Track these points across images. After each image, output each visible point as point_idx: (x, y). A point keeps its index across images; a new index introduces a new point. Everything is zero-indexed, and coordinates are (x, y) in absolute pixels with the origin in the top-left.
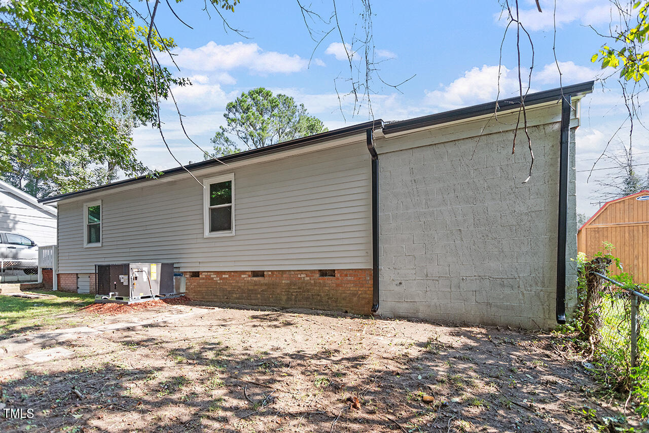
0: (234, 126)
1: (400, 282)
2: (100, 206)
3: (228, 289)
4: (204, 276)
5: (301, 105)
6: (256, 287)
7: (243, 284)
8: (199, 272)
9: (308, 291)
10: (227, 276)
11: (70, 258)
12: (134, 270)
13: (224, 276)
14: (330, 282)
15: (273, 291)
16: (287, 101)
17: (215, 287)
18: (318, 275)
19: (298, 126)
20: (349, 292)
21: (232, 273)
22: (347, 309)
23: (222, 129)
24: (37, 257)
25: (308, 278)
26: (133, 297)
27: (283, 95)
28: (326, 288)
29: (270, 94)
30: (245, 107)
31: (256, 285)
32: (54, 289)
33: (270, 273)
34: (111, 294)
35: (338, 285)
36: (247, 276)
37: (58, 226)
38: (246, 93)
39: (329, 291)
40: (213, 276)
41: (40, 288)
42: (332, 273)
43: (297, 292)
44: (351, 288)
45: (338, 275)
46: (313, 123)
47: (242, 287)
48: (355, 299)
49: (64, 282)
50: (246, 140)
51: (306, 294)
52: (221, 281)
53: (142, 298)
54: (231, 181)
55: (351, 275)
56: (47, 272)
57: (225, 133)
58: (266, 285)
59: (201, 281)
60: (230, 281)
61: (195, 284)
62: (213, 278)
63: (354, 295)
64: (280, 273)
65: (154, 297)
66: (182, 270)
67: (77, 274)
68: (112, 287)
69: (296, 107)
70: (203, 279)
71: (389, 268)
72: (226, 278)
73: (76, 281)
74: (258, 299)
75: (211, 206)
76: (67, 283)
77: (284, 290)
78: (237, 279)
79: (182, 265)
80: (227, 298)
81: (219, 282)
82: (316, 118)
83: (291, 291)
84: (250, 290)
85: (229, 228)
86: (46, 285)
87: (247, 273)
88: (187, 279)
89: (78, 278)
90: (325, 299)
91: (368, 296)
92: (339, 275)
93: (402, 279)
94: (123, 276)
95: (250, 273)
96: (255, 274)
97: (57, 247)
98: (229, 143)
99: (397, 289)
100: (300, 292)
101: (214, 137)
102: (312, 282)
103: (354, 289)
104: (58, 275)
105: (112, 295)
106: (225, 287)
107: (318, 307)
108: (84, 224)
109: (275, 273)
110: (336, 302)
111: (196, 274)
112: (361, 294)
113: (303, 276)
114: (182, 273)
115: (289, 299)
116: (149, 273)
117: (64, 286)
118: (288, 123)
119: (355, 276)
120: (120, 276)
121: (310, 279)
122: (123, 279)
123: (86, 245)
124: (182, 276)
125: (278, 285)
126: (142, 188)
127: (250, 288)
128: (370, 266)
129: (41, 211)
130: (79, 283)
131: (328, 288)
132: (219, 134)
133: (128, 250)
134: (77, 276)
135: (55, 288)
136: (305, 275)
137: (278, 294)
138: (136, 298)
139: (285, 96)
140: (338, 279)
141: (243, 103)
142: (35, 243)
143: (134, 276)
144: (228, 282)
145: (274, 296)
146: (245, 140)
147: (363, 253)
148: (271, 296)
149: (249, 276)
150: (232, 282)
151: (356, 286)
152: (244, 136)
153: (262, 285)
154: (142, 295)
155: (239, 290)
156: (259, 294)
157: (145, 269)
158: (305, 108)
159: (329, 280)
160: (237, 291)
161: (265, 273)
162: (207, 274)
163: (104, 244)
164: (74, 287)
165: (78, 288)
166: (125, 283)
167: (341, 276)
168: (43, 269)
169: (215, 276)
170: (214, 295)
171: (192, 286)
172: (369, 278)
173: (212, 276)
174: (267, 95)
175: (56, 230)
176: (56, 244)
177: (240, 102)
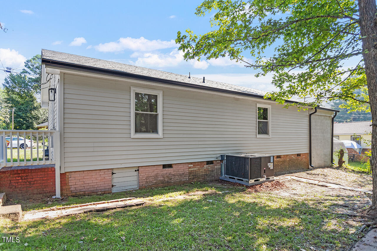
9: (294, 162)
18: (297, 156)
22: (303, 168)
28: (299, 161)
33: (283, 156)
35: (301, 159)
49: (79, 183)
68: (263, 172)
74: (279, 169)
76: (88, 183)
77: (288, 163)
89: (113, 174)
90: (298, 165)
92: (302, 156)
96: (278, 157)
104: (62, 175)
110: (301, 165)
112: (306, 162)
115: (289, 167)
117: (79, 189)
120: (268, 164)
123: (133, 135)
125: (285, 161)
128: (308, 152)
134: (112, 171)
136: (294, 156)
148: (283, 166)
153: (280, 162)
156: (280, 166)
164: (106, 187)
165: (113, 186)
166: (271, 168)
172: (309, 157)
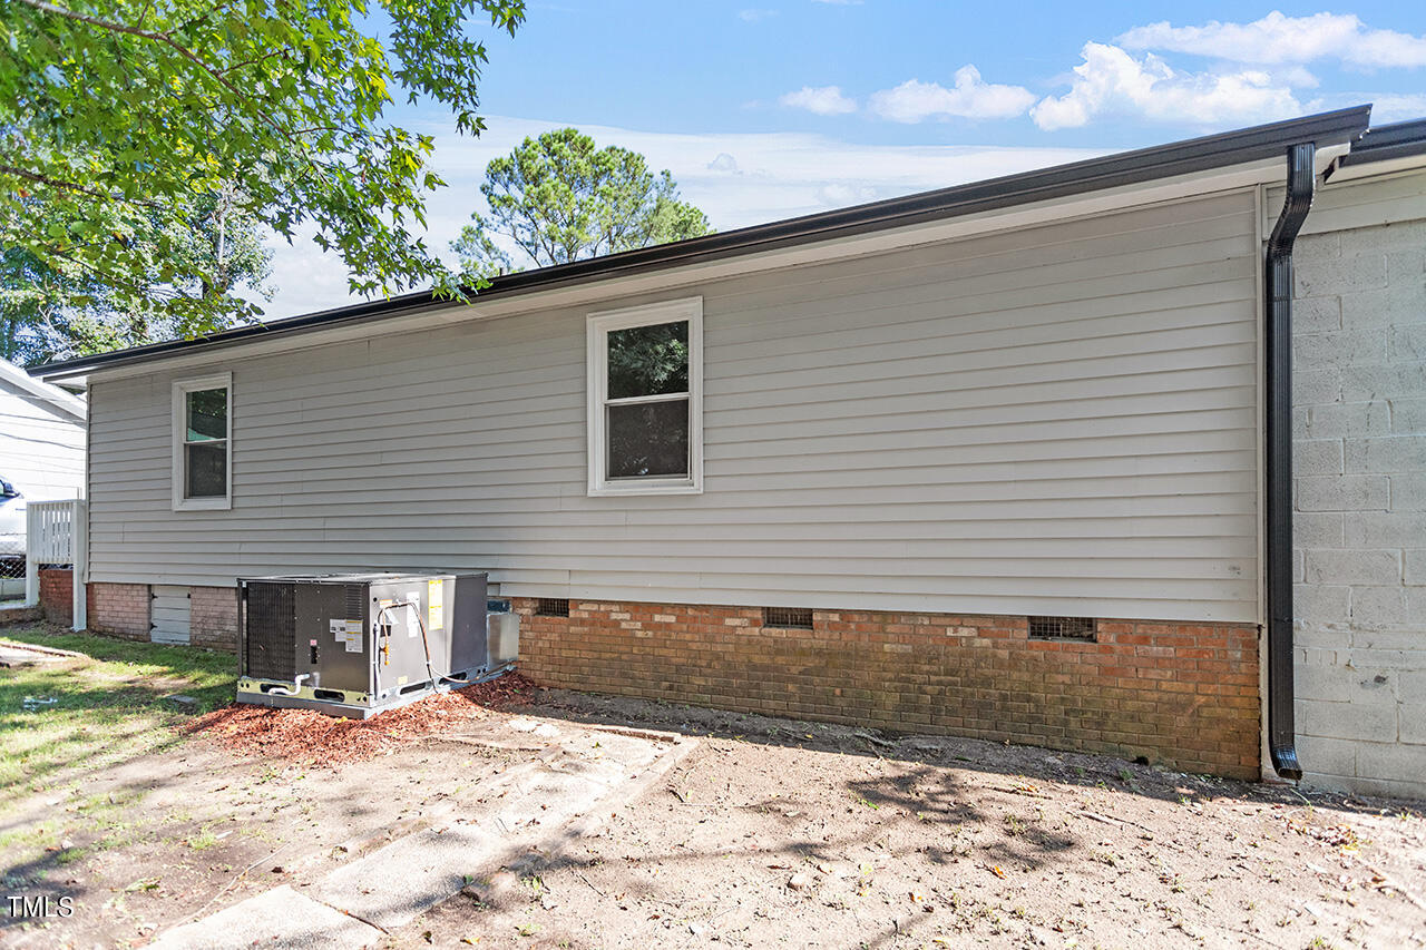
0: (507, 215)
1: (1377, 673)
2: (225, 390)
3: (674, 660)
4: (585, 615)
5: (663, 173)
6: (780, 660)
7: (731, 648)
8: (568, 600)
9: (986, 682)
10: (672, 619)
11: (130, 538)
12: (384, 604)
13: (657, 618)
14: (1077, 659)
15: (848, 676)
16: (631, 163)
17: (627, 650)
18: (1025, 633)
19: (655, 220)
20: (1156, 696)
21: (690, 612)
22: (1143, 752)
23: (479, 221)
24: (24, 529)
25: (986, 642)
26: (380, 694)
27: (619, 147)
28: (1060, 678)
29: (589, 145)
30: (534, 172)
31: (779, 652)
32: (76, 627)
33: (836, 618)
34: (299, 679)
35: (1107, 671)
36: (745, 622)
37: (89, 445)
38: (534, 139)
39: (1070, 686)
40: (621, 616)
41: (32, 620)
42: (1084, 629)
43: (940, 683)
44: (1165, 686)
45: (1106, 637)
46: (687, 218)
47: (727, 657)
48: (1182, 721)
49: (107, 608)
50: (532, 249)
51: (979, 691)
52: (650, 634)
53: (404, 691)
54: (687, 322)
55: (1161, 641)
56: (55, 577)
57: (483, 229)
58: (819, 653)
59: (572, 629)
60: (681, 636)
61: (555, 637)
62: (617, 623)
63: (1178, 707)
64: (875, 618)
65: (436, 683)
66: (506, 592)
67: (150, 586)
68: (303, 657)
69: (651, 177)
70: (582, 622)
71: (1330, 626)
72: (668, 624)
73: (146, 605)
74: (787, 698)
75: (609, 398)
76: (119, 611)
77: (890, 675)
78: (710, 629)
79: (508, 577)
80: (671, 688)
81: (640, 634)
82: (691, 208)
83: (920, 678)
84: (755, 668)
85: (680, 466)
86: (49, 613)
87: (748, 614)
88: (524, 620)
89: (154, 597)
90: (1054, 713)
91: (1234, 714)
92: (1112, 639)
93: (1387, 664)
94: (343, 623)
95: (758, 615)
96: (775, 617)
97: (86, 508)
98: (493, 255)
99: (1369, 698)
100: (955, 684)
101: (459, 237)
102: (1004, 654)
103: (1177, 686)
104: (89, 586)
105: (304, 683)
106: (664, 652)
107: (1026, 738)
108: (174, 444)
109: (856, 618)
110: (1100, 725)
111: (555, 608)
112: (1207, 705)
113: (964, 632)
114: (508, 601)
115: (908, 706)
116: (424, 610)
117: (107, 619)
118: (634, 213)
119: (1179, 643)
120: (333, 623)
121: (995, 645)
122: (346, 632)
123: (178, 502)
124: (506, 610)
125: (863, 658)
126: (369, 340)
127: (756, 659)
128: (1256, 615)
129: (29, 401)
130: (156, 614)
131: (1067, 679)
132: (469, 231)
133: (318, 524)
134: (149, 590)
135: (79, 623)
136: (973, 631)
137: (867, 686)
138: (388, 694)
139: (623, 150)
140: (1108, 649)
141: (530, 162)
142: (16, 489)
143: (383, 622)
144: (674, 636)
145: (849, 692)
146: (531, 247)
147: (1221, 571)
148: (838, 691)
149: (754, 623)
150: (688, 637)
151: (1183, 676)
152: (528, 239)
153: (803, 653)
154: (404, 682)
155: (715, 663)
156: (793, 680)
157: (413, 596)
158: (672, 181)
159: (1068, 652)
160: (709, 666)
161: (816, 617)
162: (595, 607)
163: (239, 503)
164: (139, 625)
165: (152, 626)
166: (354, 646)
167: (1120, 639)
168: (41, 566)
169: (627, 616)
170: (624, 675)
171: (540, 644)
172: (1239, 655)
173: (614, 616)
174: (583, 147)
175: (84, 454)
176: (83, 497)
177: (522, 158)
